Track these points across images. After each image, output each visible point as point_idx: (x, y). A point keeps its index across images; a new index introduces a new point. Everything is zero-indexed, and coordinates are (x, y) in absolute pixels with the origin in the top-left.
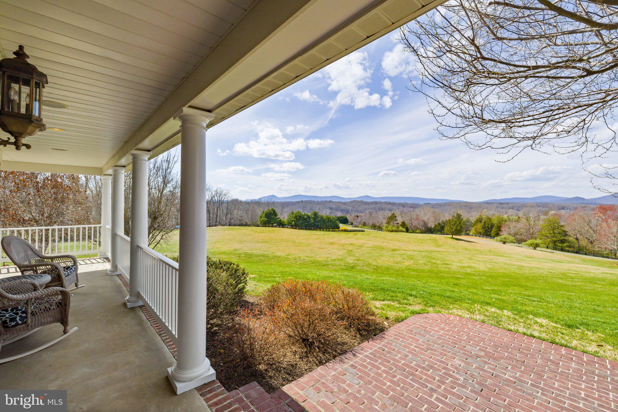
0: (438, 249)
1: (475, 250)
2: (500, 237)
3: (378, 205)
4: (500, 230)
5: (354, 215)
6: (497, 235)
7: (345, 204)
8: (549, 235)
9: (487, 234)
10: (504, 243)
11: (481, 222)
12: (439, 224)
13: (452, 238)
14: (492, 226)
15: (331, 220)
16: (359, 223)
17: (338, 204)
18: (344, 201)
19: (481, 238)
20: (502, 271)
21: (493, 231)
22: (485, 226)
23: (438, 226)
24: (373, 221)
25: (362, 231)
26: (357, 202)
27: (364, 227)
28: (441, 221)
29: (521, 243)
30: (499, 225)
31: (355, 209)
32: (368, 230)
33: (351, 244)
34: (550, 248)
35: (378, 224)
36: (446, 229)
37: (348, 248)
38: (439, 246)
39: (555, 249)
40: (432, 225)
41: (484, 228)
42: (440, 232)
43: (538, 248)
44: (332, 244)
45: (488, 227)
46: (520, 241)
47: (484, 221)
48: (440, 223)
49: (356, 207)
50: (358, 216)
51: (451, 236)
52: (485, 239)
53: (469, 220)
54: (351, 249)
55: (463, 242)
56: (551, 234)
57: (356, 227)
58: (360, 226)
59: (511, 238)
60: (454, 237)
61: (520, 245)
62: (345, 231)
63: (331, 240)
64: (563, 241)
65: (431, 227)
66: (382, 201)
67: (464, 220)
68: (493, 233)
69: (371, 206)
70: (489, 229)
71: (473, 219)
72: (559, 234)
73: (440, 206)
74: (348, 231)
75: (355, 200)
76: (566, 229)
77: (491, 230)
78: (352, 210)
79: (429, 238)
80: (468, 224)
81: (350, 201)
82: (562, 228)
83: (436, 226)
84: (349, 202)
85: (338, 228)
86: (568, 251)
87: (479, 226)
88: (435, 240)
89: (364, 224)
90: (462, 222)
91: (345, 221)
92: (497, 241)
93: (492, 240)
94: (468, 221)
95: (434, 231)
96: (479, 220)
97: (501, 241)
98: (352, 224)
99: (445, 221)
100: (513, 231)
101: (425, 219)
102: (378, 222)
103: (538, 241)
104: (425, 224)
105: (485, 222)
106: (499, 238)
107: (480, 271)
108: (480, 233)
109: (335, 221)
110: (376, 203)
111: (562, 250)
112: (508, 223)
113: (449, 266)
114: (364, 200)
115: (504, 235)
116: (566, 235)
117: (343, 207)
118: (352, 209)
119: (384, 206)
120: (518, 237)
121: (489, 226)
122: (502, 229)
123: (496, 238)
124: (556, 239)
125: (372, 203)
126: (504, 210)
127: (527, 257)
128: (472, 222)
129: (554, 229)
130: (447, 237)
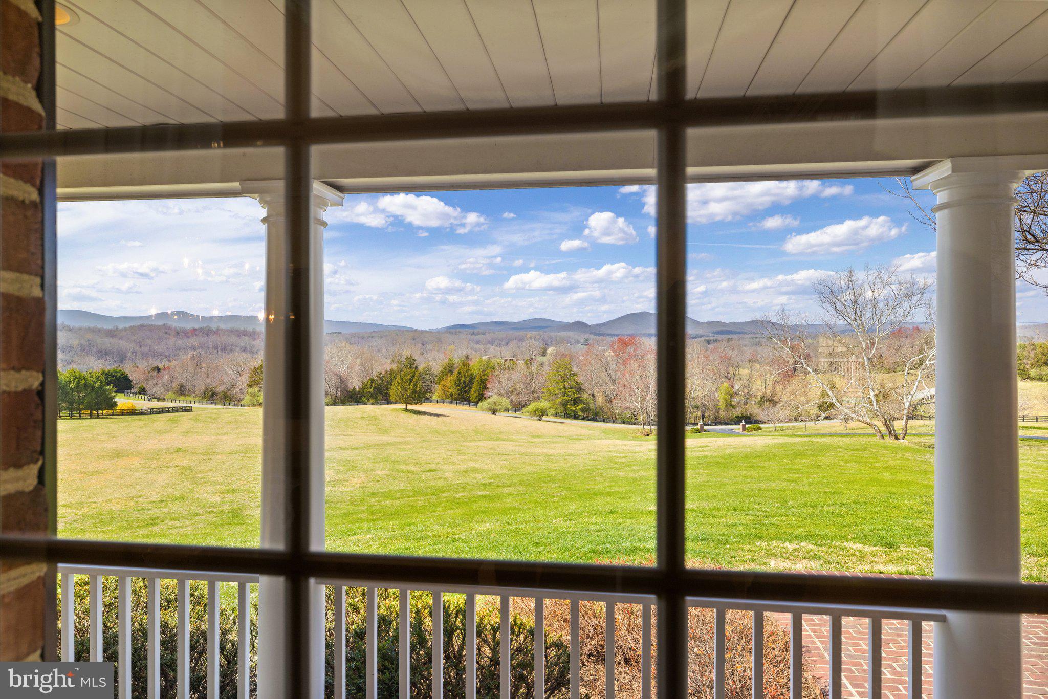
0: (386, 438)
1: (453, 433)
2: (488, 401)
3: (213, 338)
4: (485, 388)
5: (143, 365)
6: (481, 397)
7: (111, 334)
8: (557, 392)
9: (463, 397)
10: (494, 413)
11: (451, 372)
12: (372, 381)
13: (406, 410)
14: (472, 379)
15: (86, 385)
16: (167, 387)
17: (89, 336)
18: (108, 326)
19: (454, 406)
20: (530, 469)
21: (473, 389)
22: (459, 380)
23: (369, 386)
24: (208, 381)
25: (185, 410)
26: (152, 328)
27: (182, 398)
28: (375, 373)
29: (520, 411)
30: (483, 377)
31: (146, 349)
32: (201, 406)
33: (179, 450)
34: (560, 416)
35: (221, 389)
36: (393, 391)
37: (177, 462)
38: (385, 432)
39: (566, 416)
40: (355, 384)
41: (458, 386)
42: (374, 398)
43: (544, 418)
44: (117, 455)
45: (464, 382)
46: (518, 407)
47: (456, 371)
48: (375, 378)
49: (149, 342)
50: (158, 369)
51: (403, 406)
52: (460, 407)
53: (430, 370)
54: (185, 463)
55: (426, 416)
56: (561, 390)
57: (158, 399)
58: (170, 395)
59: (505, 402)
60: (410, 407)
61: (518, 414)
62: (133, 412)
63: (110, 446)
64: (576, 401)
65: (354, 389)
66: (223, 326)
67: (421, 368)
68: (473, 394)
69: (193, 341)
70: (465, 387)
71: (437, 368)
72: (571, 388)
73: (363, 338)
74: (142, 414)
75: (146, 322)
76: (580, 379)
77: (471, 388)
78: (135, 353)
79: (359, 416)
80: (427, 377)
81: (127, 325)
82: (576, 378)
83: (365, 386)
84: (125, 329)
85: (113, 405)
86: (583, 419)
87: (450, 381)
88: (374, 419)
89: (182, 391)
90: (417, 375)
91: (123, 384)
92: (482, 409)
93: (472, 408)
94: (428, 370)
95: (361, 398)
96: (449, 370)
97: (489, 409)
98: (143, 391)
99: (383, 373)
100: (506, 388)
101: (343, 369)
102: (222, 383)
103: (544, 404)
104: (342, 381)
105: (459, 373)
106: (484, 404)
107: (495, 476)
108: (451, 395)
109: (101, 387)
110: (207, 332)
111: (575, 417)
112: (497, 372)
113: (439, 474)
114: (175, 324)
115: (493, 396)
116: (580, 390)
117: (108, 343)
118: (137, 348)
119: (233, 339)
120: (514, 398)
121: (467, 381)
122: (489, 386)
123: (480, 404)
124: (567, 398)
125: (194, 332)
126: (481, 347)
127: (533, 437)
128: (436, 373)
129: (564, 381)
130: (396, 410)
